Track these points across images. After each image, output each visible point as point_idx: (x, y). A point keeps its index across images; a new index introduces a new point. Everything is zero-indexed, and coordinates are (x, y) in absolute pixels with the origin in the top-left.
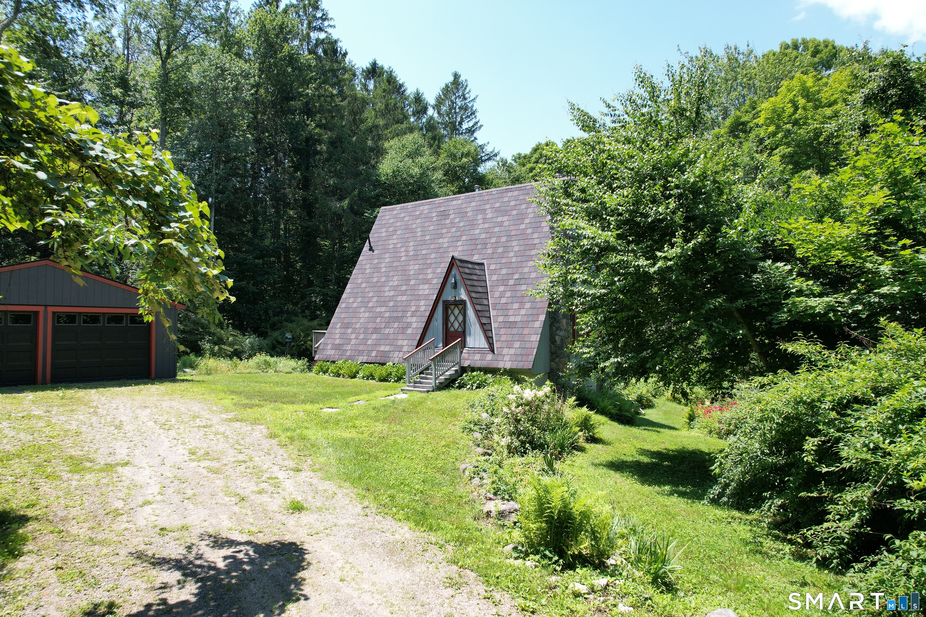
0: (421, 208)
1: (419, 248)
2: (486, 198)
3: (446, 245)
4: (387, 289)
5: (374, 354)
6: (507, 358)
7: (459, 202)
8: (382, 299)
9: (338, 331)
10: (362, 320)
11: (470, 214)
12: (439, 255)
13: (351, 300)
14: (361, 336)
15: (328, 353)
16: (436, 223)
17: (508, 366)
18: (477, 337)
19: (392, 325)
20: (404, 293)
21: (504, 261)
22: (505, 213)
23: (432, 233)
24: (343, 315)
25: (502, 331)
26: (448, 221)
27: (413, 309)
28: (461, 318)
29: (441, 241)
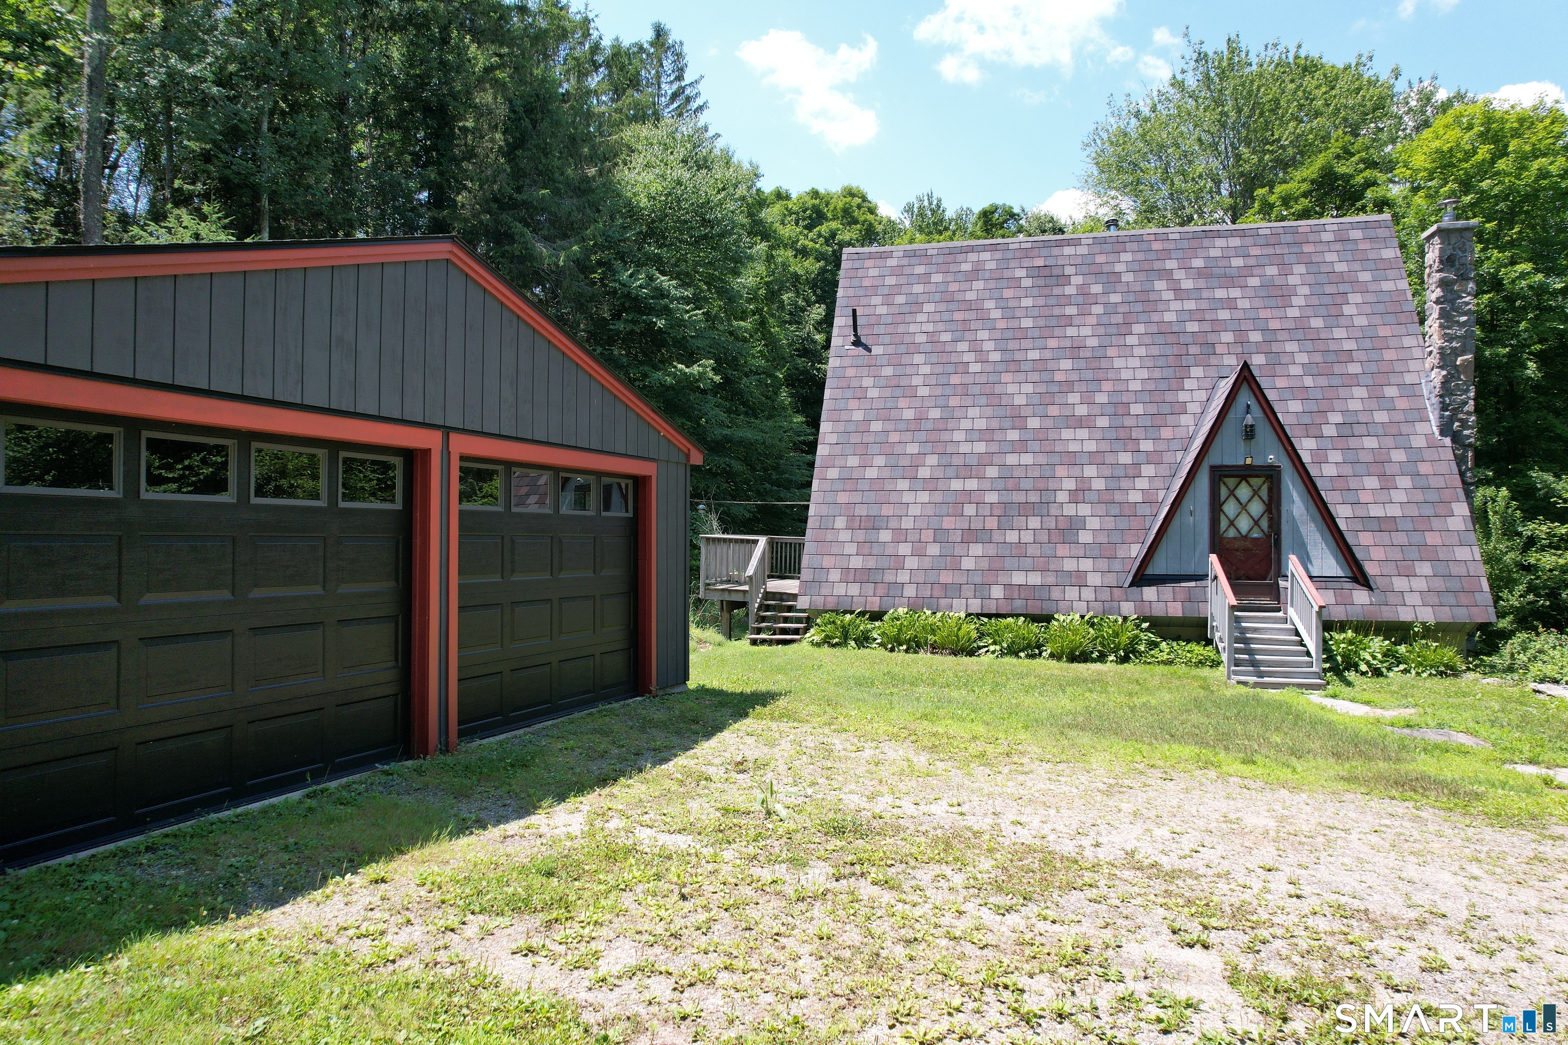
1: (1012, 345)
2: (1156, 246)
3: (1093, 342)
4: (958, 436)
5: (997, 592)
6: (1413, 599)
8: (957, 461)
9: (844, 536)
10: (914, 510)
11: (1127, 277)
12: (1082, 364)
13: (853, 461)
14: (933, 549)
16: (1035, 292)
17: (1428, 616)
18: (1315, 552)
19: (1019, 522)
20: (1021, 447)
22: (1230, 280)
23: (1036, 312)
24: (842, 497)
26: (1070, 290)
27: (1070, 484)
28: (1260, 511)
29: (1071, 332)
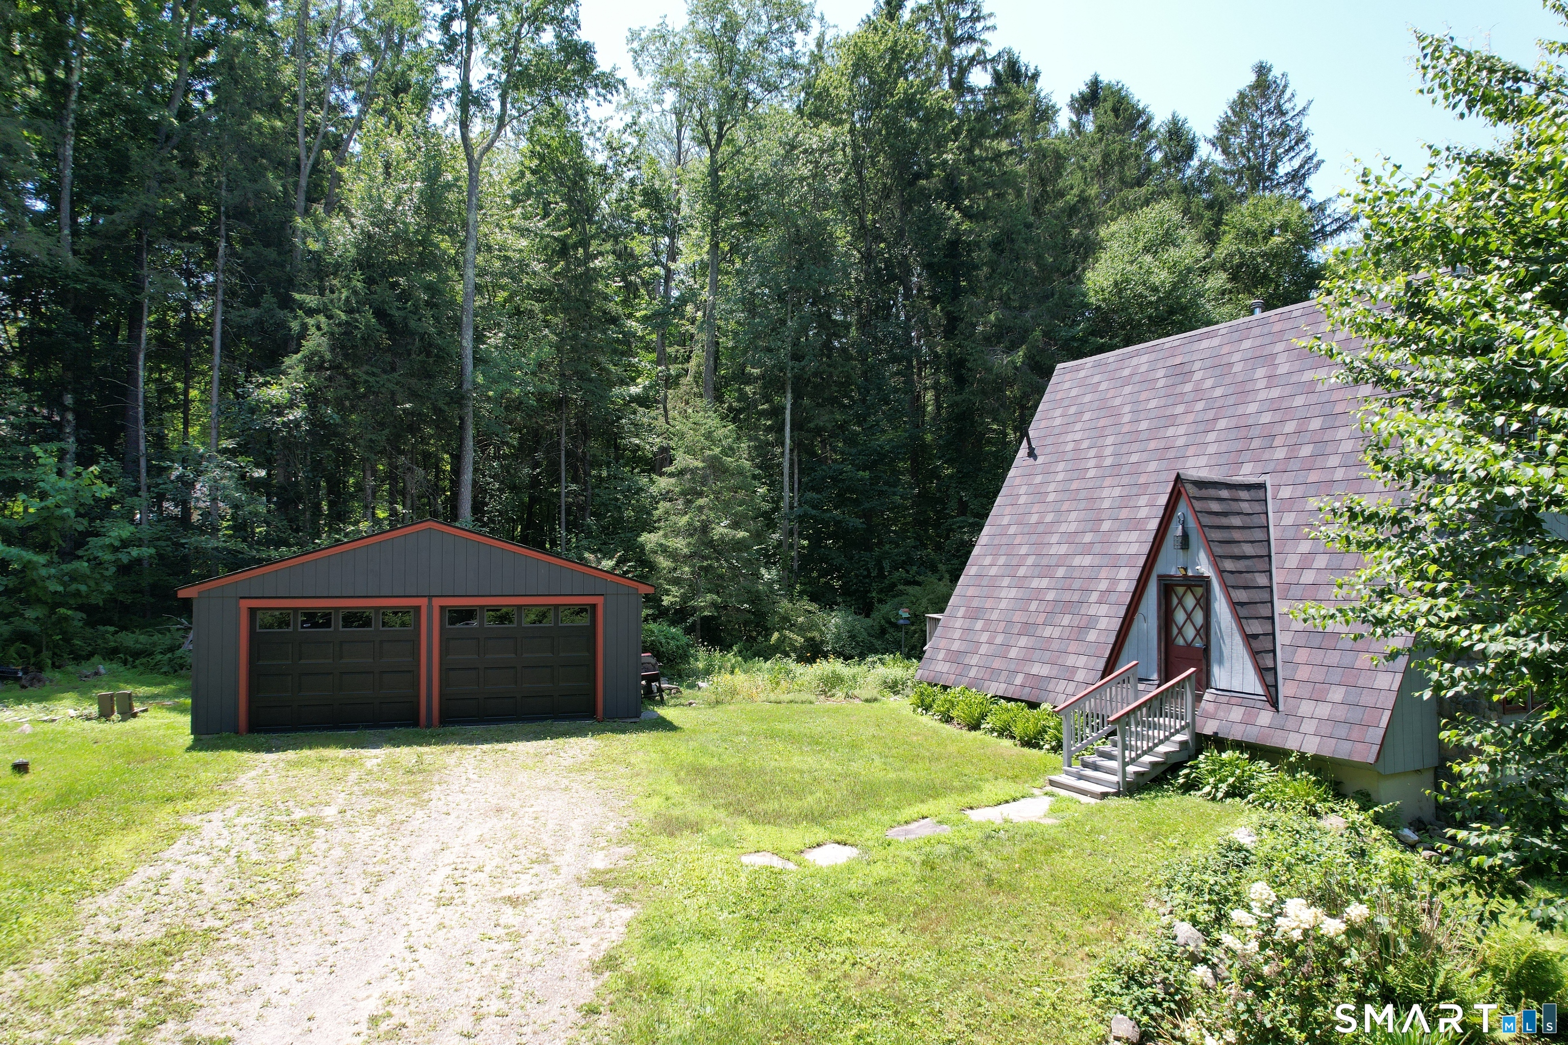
0: (1135, 361)
1: (1124, 450)
2: (1277, 328)
3: (1181, 442)
4: (1055, 538)
5: (1019, 679)
6: (1309, 726)
7: (1216, 342)
8: (1045, 561)
9: (959, 623)
10: (1003, 605)
11: (1237, 368)
13: (988, 560)
14: (999, 639)
15: (938, 668)
16: (1162, 392)
17: (1311, 747)
18: (1237, 667)
19: (1057, 619)
20: (1087, 550)
21: (1313, 477)
23: (1153, 414)
24: (971, 591)
25: (1302, 655)
26: (1188, 387)
27: (1103, 585)
28: (1199, 617)
29: (1170, 432)
